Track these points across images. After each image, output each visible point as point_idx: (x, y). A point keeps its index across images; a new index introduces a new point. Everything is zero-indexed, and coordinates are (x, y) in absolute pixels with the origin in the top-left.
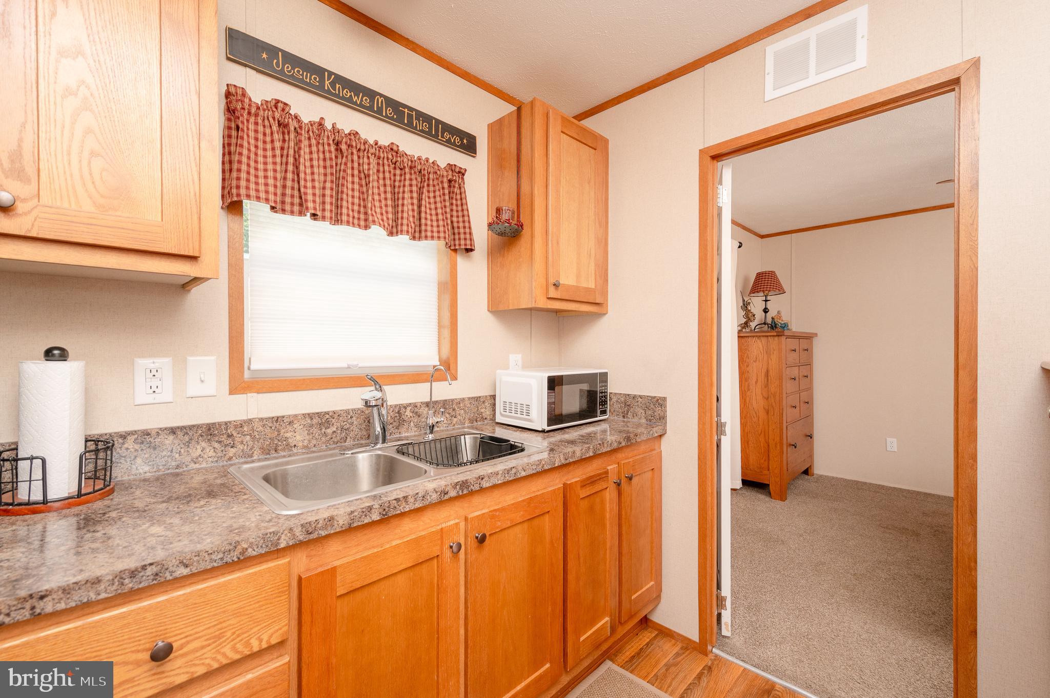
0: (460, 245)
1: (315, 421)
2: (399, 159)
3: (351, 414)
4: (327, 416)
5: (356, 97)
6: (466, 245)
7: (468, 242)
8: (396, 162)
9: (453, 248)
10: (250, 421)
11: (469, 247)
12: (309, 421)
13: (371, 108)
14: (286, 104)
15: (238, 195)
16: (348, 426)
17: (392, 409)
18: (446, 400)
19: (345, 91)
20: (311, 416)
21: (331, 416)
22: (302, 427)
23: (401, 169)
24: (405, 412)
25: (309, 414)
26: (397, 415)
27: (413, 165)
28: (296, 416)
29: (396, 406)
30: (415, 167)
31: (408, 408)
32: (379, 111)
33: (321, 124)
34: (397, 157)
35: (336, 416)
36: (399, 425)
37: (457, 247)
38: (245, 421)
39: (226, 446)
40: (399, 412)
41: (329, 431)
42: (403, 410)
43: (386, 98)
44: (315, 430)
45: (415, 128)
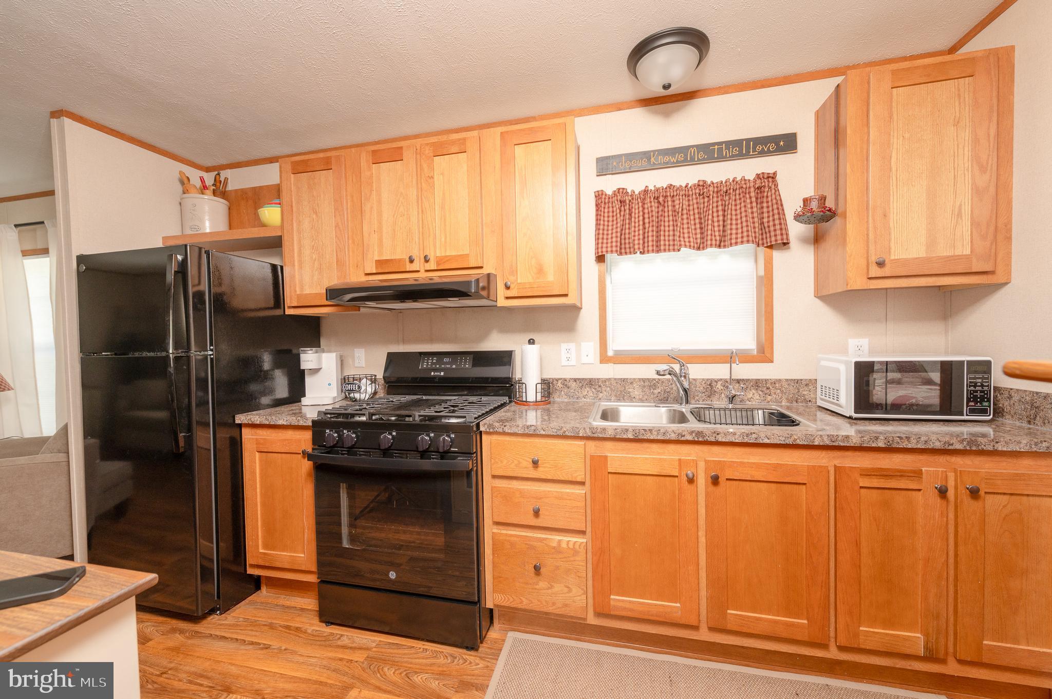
0: (776, 240)
1: (646, 384)
2: (705, 190)
3: (671, 382)
4: (654, 382)
5: (673, 159)
6: (782, 239)
7: (785, 237)
8: (703, 193)
9: (765, 245)
10: (609, 379)
11: (785, 241)
12: (643, 383)
13: (685, 160)
14: (623, 189)
15: (602, 252)
16: (669, 390)
17: (704, 382)
18: (759, 380)
19: (665, 159)
20: (644, 380)
21: (657, 382)
22: (638, 386)
23: (708, 197)
24: (716, 385)
25: (642, 379)
26: (709, 386)
27: (719, 189)
28: (634, 379)
29: (708, 380)
30: (721, 190)
31: (719, 382)
32: (692, 159)
33: (646, 191)
34: (703, 189)
35: (660, 382)
36: (711, 395)
37: (773, 243)
38: (607, 379)
39: (598, 391)
40: (710, 385)
41: (656, 392)
42: (714, 384)
43: (697, 146)
44: (646, 389)
45: (726, 157)
